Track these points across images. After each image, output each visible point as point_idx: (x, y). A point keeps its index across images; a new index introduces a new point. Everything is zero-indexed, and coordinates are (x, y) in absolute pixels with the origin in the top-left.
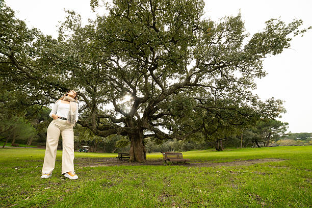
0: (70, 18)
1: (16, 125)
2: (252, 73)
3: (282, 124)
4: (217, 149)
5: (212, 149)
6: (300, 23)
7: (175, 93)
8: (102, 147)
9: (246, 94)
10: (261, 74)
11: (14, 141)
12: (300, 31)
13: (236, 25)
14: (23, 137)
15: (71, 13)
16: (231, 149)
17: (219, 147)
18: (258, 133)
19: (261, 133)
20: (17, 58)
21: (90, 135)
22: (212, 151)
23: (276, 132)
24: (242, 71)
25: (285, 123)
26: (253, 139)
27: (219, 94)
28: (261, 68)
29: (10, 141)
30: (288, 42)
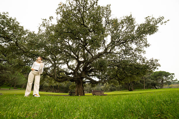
0: (44, 22)
1: (16, 77)
2: (142, 45)
3: (170, 74)
4: (129, 90)
5: (126, 90)
6: (163, 18)
7: (99, 58)
8: (62, 90)
9: (139, 57)
10: (147, 45)
11: (15, 86)
12: (164, 22)
13: (130, 20)
14: (20, 84)
15: (44, 20)
16: (138, 90)
17: (131, 89)
18: (155, 80)
19: (156, 80)
20: (19, 43)
21: (55, 82)
22: (127, 91)
23: (167, 79)
24: (136, 44)
25: (172, 74)
26: (152, 83)
27: (125, 57)
28: (147, 42)
29: (13, 86)
30: (157, 28)
